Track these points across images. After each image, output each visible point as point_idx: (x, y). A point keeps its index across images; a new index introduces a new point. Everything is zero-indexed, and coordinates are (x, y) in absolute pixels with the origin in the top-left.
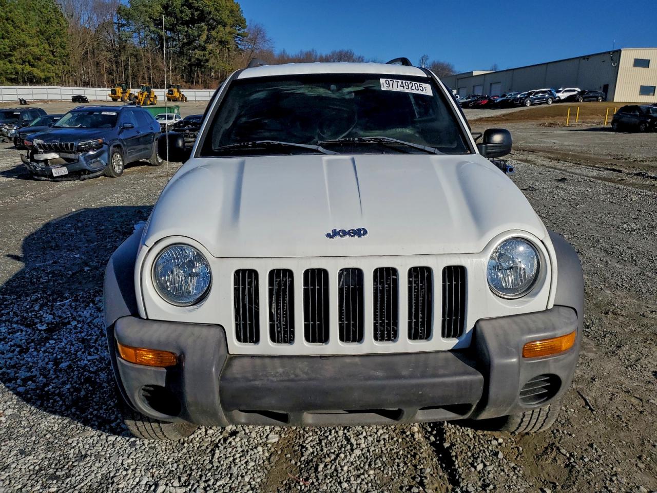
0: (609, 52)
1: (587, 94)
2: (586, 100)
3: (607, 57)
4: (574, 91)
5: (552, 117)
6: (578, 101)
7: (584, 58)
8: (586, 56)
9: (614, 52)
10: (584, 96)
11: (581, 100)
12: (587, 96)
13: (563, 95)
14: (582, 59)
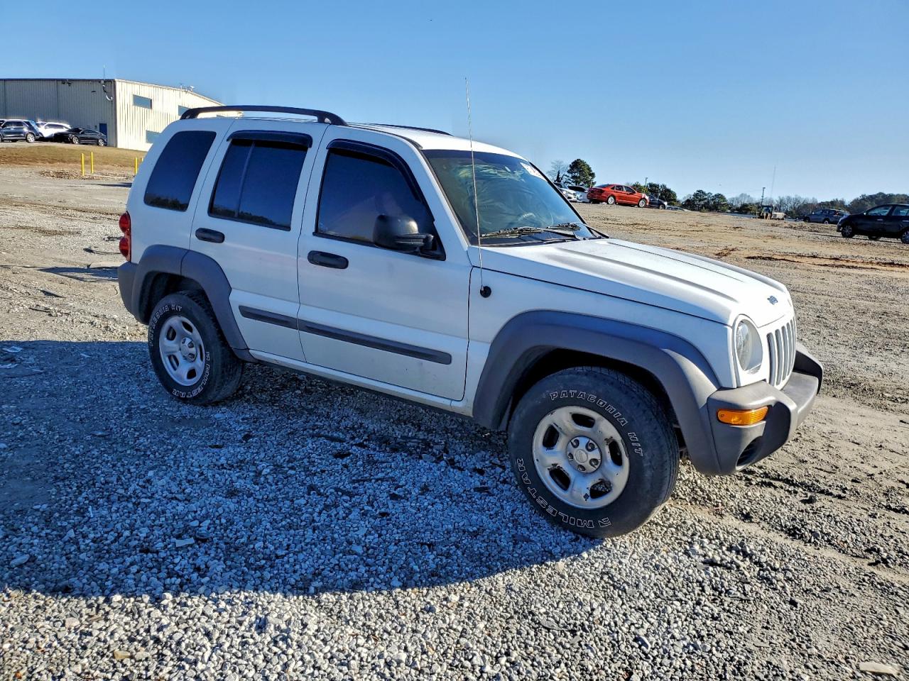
0: (99, 81)
1: (82, 133)
2: (83, 141)
3: (98, 87)
4: (61, 127)
5: (50, 163)
6: (71, 142)
7: (63, 81)
8: (66, 80)
9: (106, 81)
10: (79, 136)
11: (75, 140)
12: (83, 136)
13: (47, 132)
14: (61, 82)
